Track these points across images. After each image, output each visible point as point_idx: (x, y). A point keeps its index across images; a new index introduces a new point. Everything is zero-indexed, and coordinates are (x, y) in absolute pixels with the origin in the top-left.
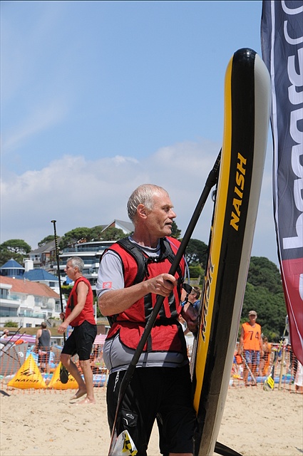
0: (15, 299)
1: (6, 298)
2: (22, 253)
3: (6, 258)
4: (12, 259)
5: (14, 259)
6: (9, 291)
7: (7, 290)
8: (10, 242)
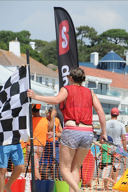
0: (115, 94)
1: (105, 94)
2: (122, 44)
3: (106, 50)
4: (112, 51)
5: (115, 50)
6: (109, 86)
7: (107, 85)
8: (110, 31)
